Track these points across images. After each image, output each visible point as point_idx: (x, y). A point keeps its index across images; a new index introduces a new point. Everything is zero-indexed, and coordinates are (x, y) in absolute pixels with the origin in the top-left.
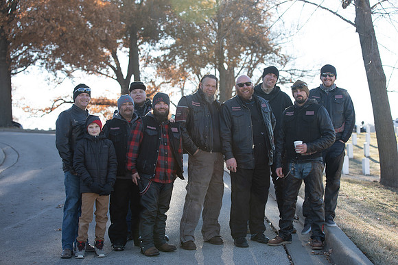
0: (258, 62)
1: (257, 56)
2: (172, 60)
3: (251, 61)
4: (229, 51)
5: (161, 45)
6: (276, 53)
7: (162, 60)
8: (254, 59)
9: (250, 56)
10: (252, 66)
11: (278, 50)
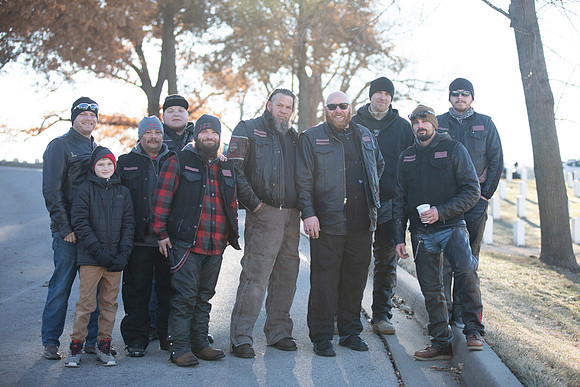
0: (358, 66)
1: (357, 58)
2: (227, 61)
3: (348, 64)
4: (315, 48)
5: (211, 37)
6: (386, 54)
7: (212, 60)
8: (352, 61)
9: (347, 56)
10: (348, 72)
11: (389, 48)
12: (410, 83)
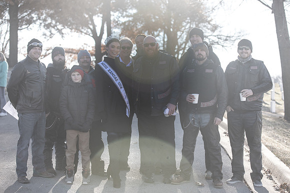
2: (134, 25)
4: (175, 20)
5: (127, 14)
7: (127, 24)
11: (210, 21)
12: (219, 37)
